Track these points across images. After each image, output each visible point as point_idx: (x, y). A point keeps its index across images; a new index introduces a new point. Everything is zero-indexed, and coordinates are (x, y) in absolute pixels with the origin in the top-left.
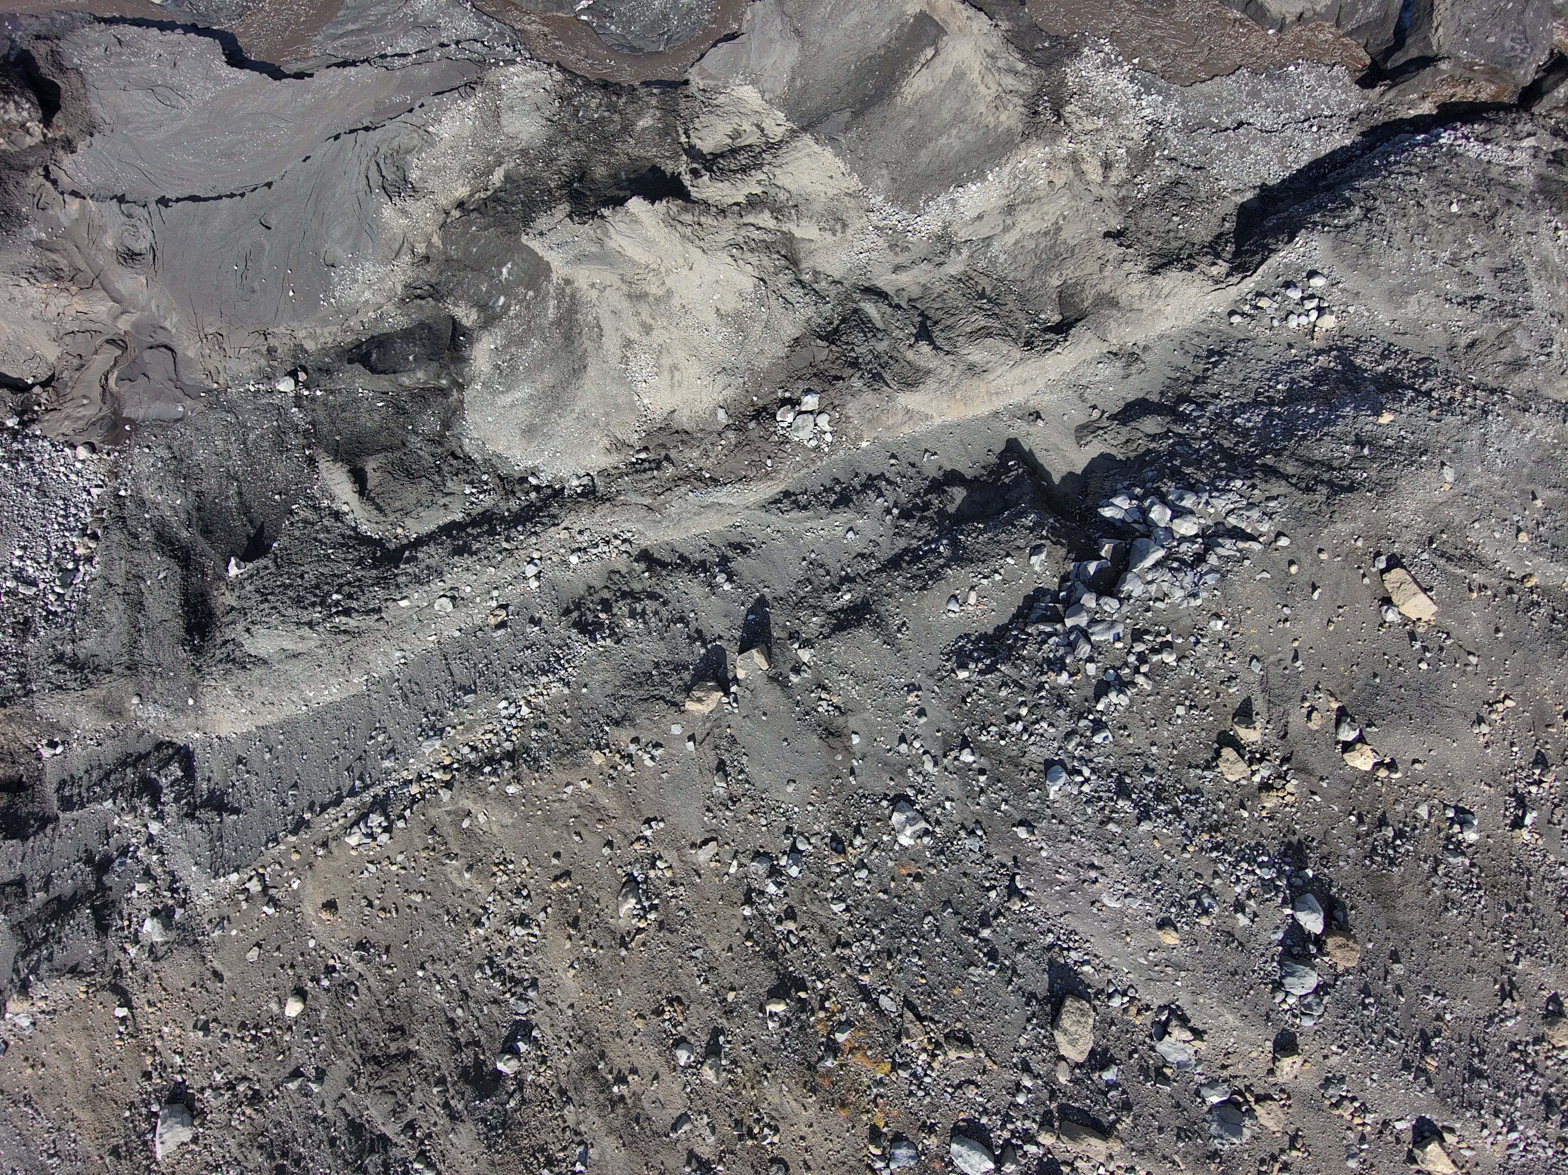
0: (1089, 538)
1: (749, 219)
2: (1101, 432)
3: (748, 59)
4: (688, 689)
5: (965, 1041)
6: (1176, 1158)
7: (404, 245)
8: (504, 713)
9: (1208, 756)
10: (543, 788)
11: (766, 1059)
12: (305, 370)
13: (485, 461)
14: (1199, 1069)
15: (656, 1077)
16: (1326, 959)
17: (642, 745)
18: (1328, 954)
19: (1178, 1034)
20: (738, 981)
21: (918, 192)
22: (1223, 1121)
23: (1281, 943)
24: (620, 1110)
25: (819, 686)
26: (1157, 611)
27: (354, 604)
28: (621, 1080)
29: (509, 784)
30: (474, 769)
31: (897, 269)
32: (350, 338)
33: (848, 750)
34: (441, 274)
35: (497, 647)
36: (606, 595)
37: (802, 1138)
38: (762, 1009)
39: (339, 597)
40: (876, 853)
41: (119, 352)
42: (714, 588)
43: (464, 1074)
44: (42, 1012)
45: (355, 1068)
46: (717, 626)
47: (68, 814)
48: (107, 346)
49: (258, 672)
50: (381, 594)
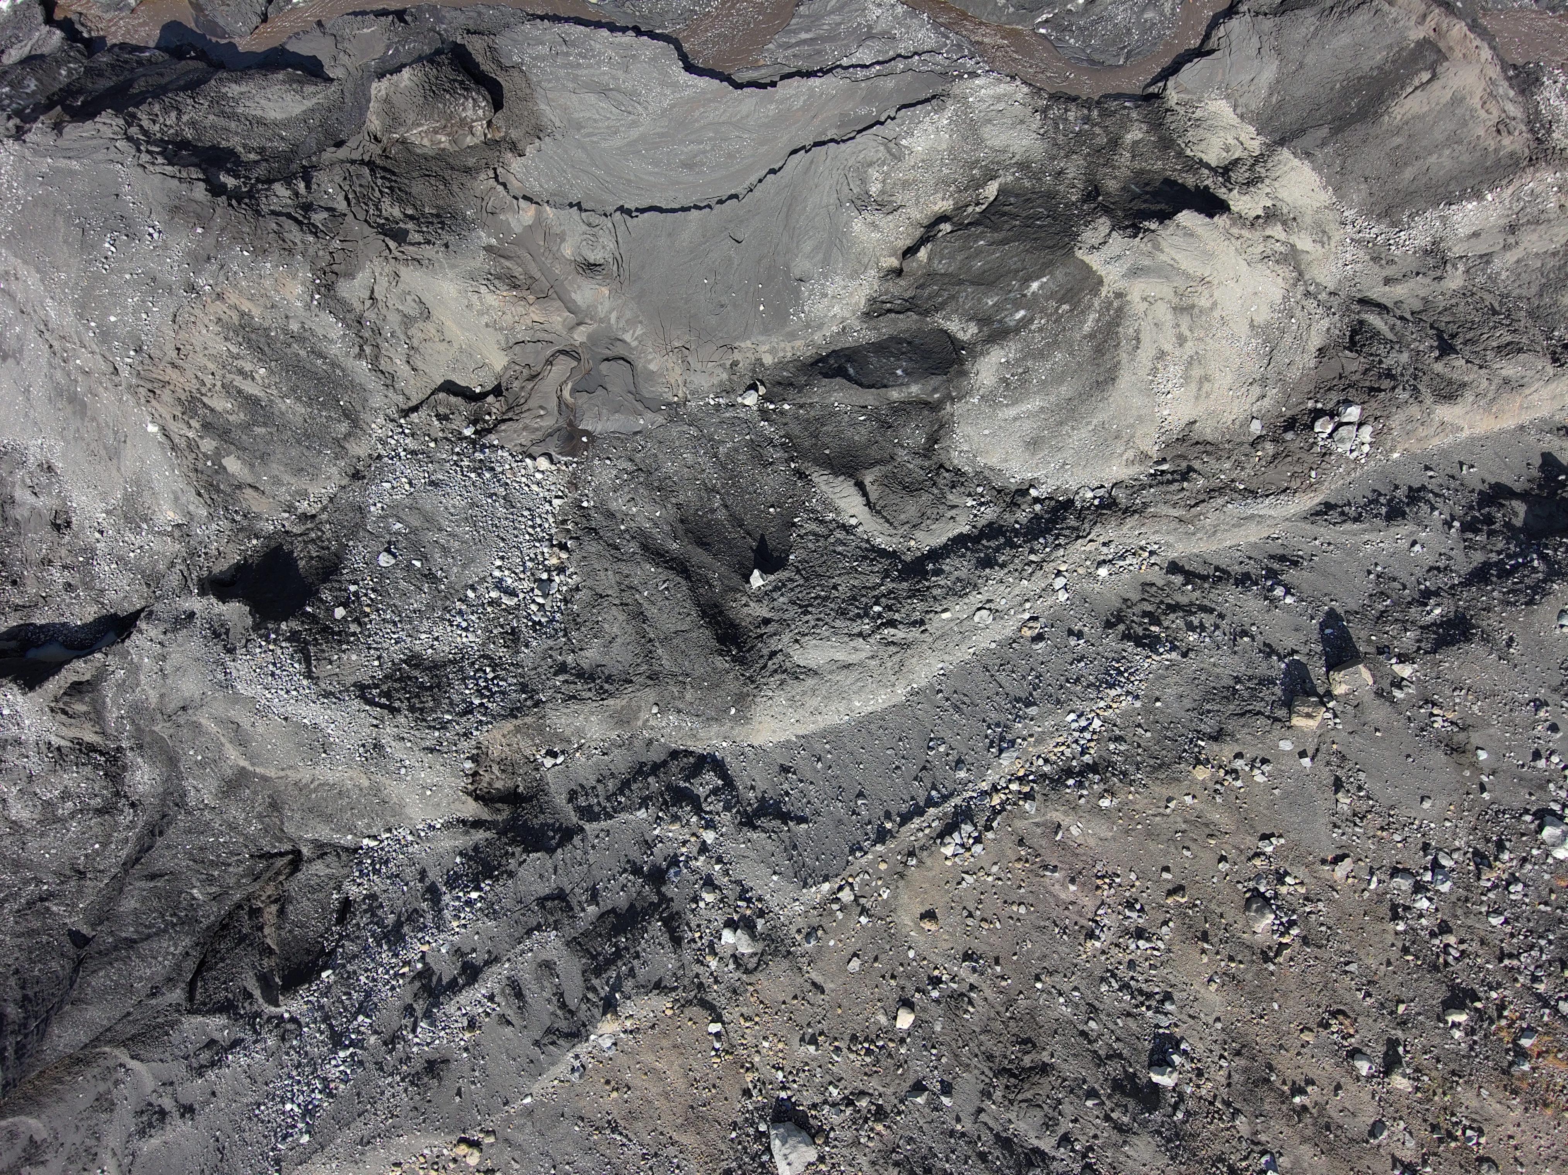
1: (1268, 232)
3: (1224, 75)
4: (1288, 704)
7: (871, 259)
8: (1075, 725)
10: (1141, 802)
11: (1454, 1066)
12: (763, 383)
13: (977, 474)
15: (1338, 1087)
17: (1248, 761)
20: (1405, 993)
21: (1399, 207)
24: (1308, 1120)
25: (1427, 702)
27: (897, 616)
28: (1299, 1090)
29: (1103, 797)
30: (1056, 781)
31: (1388, 281)
32: (811, 352)
33: (1474, 765)
35: (1041, 659)
36: (1149, 608)
37: (1511, 1137)
38: (1440, 1019)
39: (880, 609)
40: (1529, 867)
41: (574, 363)
42: (1274, 602)
43: (1117, 1086)
44: (625, 1032)
45: (987, 1080)
46: (1290, 641)
47: (595, 825)
48: (561, 357)
49: (810, 682)
50: (920, 606)
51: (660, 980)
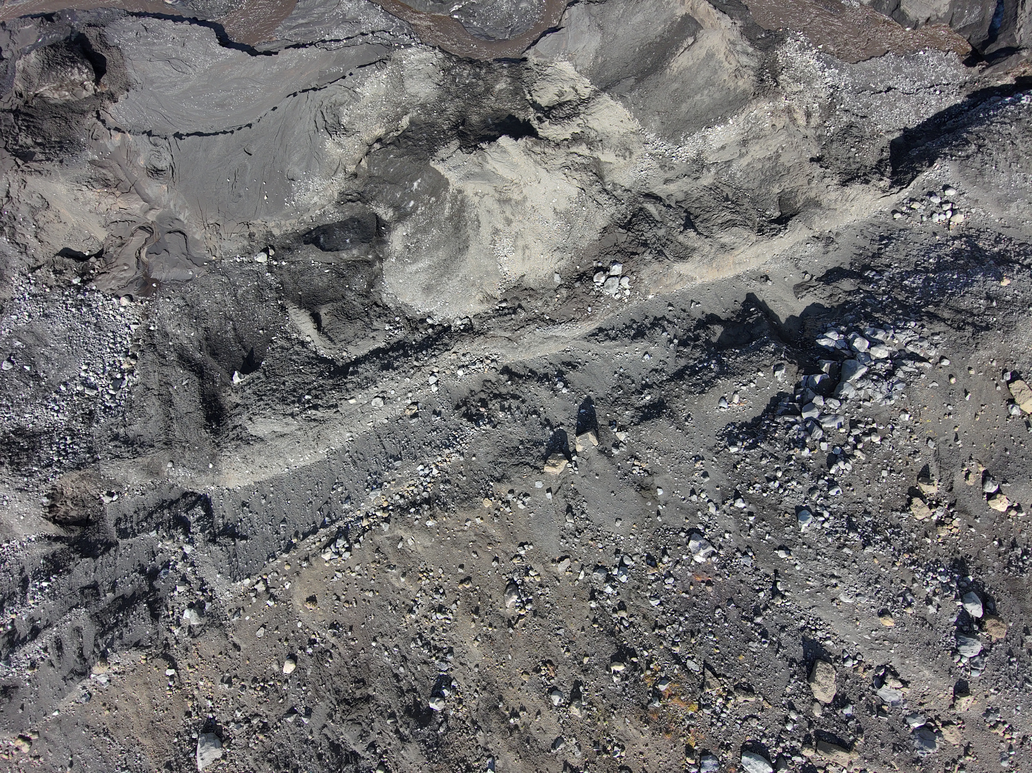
0: (811, 359)
1: (573, 149)
2: (812, 289)
3: (567, 44)
4: (545, 458)
5: (749, 690)
6: (893, 763)
7: (341, 166)
8: (421, 473)
9: (904, 503)
10: (450, 522)
11: (612, 701)
12: (273, 248)
13: (397, 308)
14: (906, 706)
15: (539, 713)
16: (985, 633)
17: (516, 495)
18: (986, 630)
19: (892, 683)
20: (590, 650)
21: (680, 131)
22: (922, 739)
23: (956, 624)
24: (516, 735)
25: (631, 457)
26: (865, 408)
27: (320, 402)
28: (515, 714)
29: (428, 519)
30: (404, 510)
31: (666, 181)
32: (303, 227)
33: (655, 499)
34: (366, 185)
35: (413, 429)
36: (483, 396)
37: (641, 753)
38: (608, 669)
39: (310, 397)
40: (679, 567)
41: (148, 235)
42: (555, 391)
43: (408, 710)
44: (116, 673)
45: (333, 707)
46: (559, 416)
47: (125, 541)
48: (140, 231)
49: (257, 446)
50: (337, 395)
51: (139, 641)
